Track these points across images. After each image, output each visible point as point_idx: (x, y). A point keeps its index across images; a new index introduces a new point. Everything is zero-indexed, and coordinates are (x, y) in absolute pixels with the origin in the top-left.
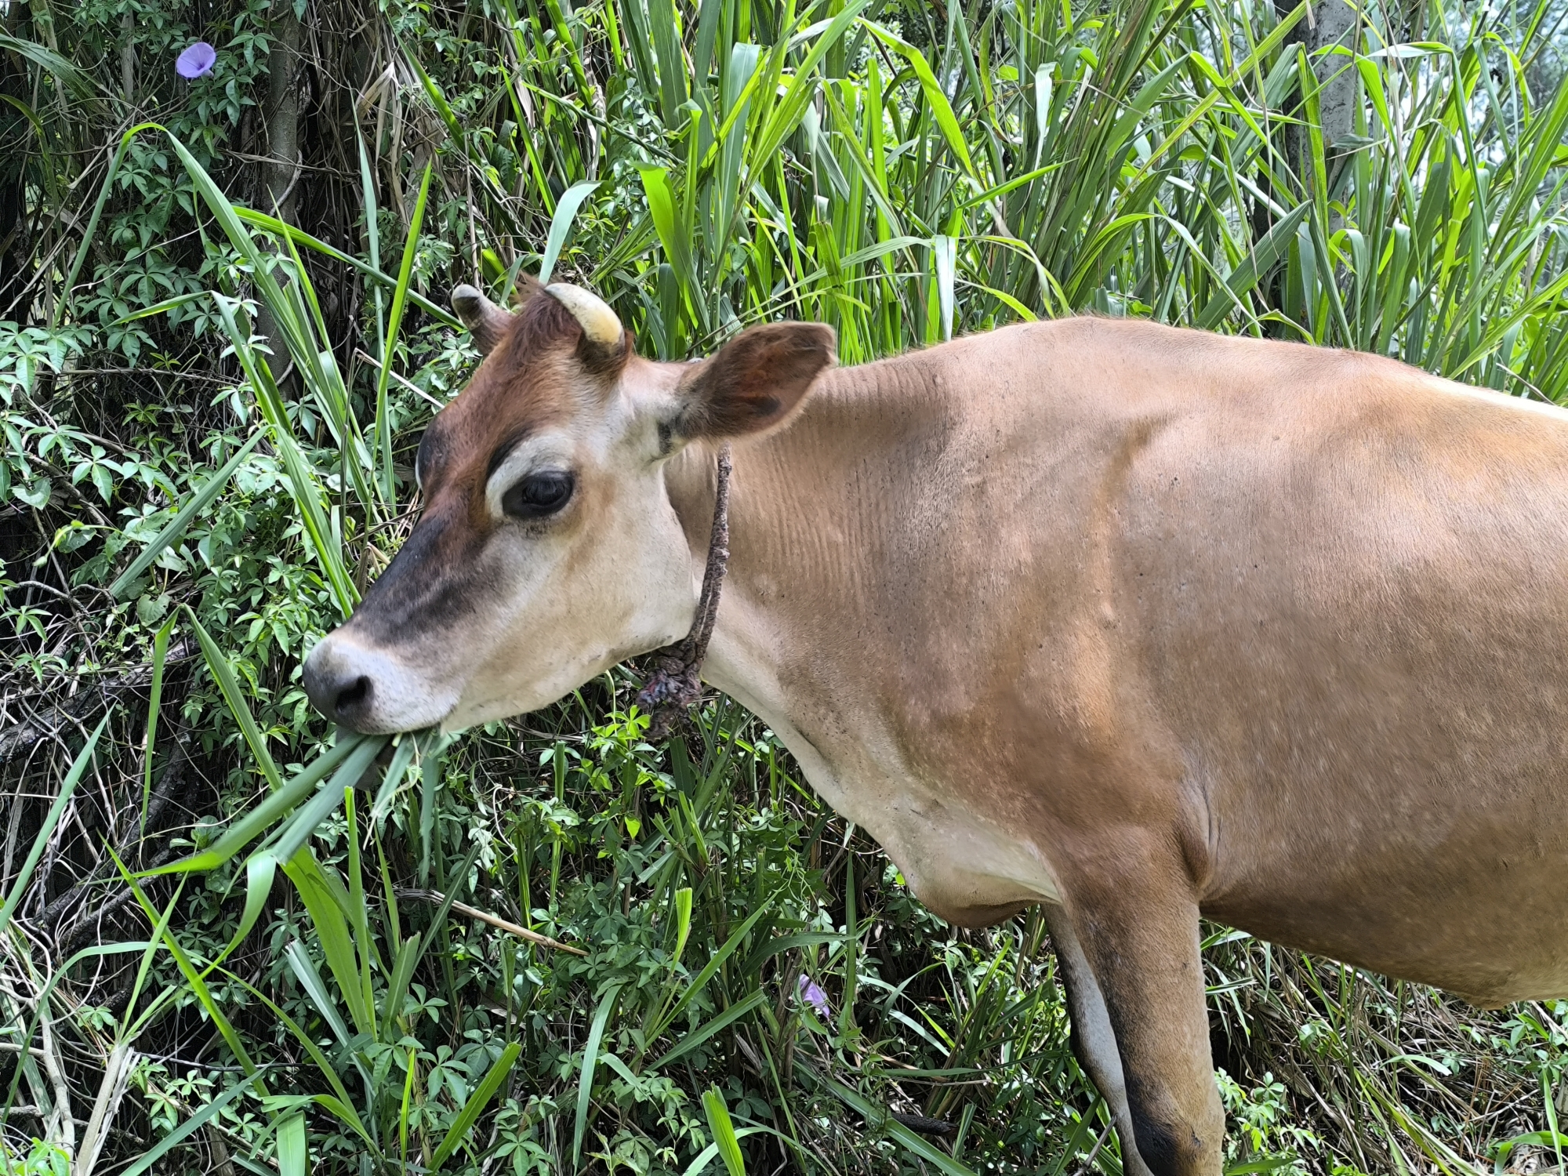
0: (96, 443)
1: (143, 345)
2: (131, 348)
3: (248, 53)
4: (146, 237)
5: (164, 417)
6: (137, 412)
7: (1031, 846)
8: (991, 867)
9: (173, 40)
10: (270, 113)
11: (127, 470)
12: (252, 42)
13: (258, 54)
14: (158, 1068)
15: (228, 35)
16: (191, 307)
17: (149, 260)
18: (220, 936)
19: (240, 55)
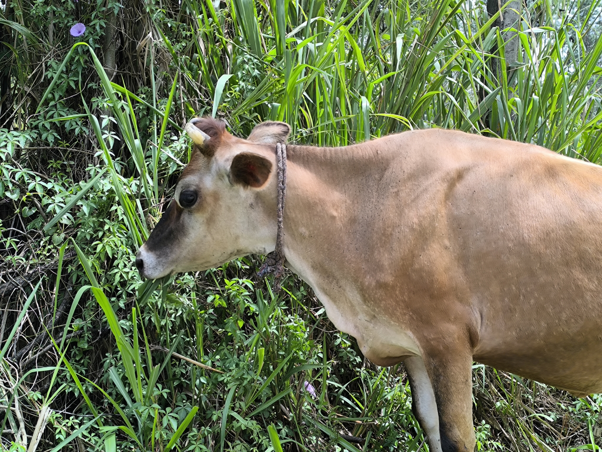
0: (37, 175)
1: (55, 138)
2: (51, 139)
3: (97, 27)
4: (57, 97)
5: (63, 166)
6: (53, 164)
7: (410, 333)
8: (394, 342)
9: (68, 22)
10: (105, 50)
11: (49, 186)
12: (98, 23)
13: (101, 27)
14: (58, 415)
15: (89, 21)
16: (74, 124)
17: (58, 106)
18: (83, 364)
19: (94, 28)
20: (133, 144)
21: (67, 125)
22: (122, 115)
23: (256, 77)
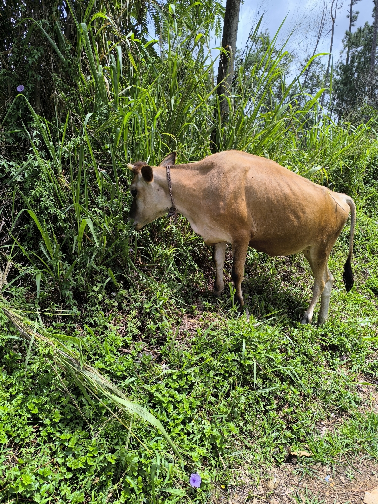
0: (5, 158)
1: (13, 141)
2: (11, 142)
4: (13, 121)
5: (18, 154)
6: (13, 153)
9: (16, 84)
10: (35, 99)
11: (11, 164)
12: (30, 85)
13: (32, 88)
14: (20, 265)
15: (26, 84)
16: (22, 134)
17: (14, 126)
18: (31, 244)
19: (29, 88)
20: (49, 145)
21: (18, 135)
22: (43, 130)
23: (105, 113)
